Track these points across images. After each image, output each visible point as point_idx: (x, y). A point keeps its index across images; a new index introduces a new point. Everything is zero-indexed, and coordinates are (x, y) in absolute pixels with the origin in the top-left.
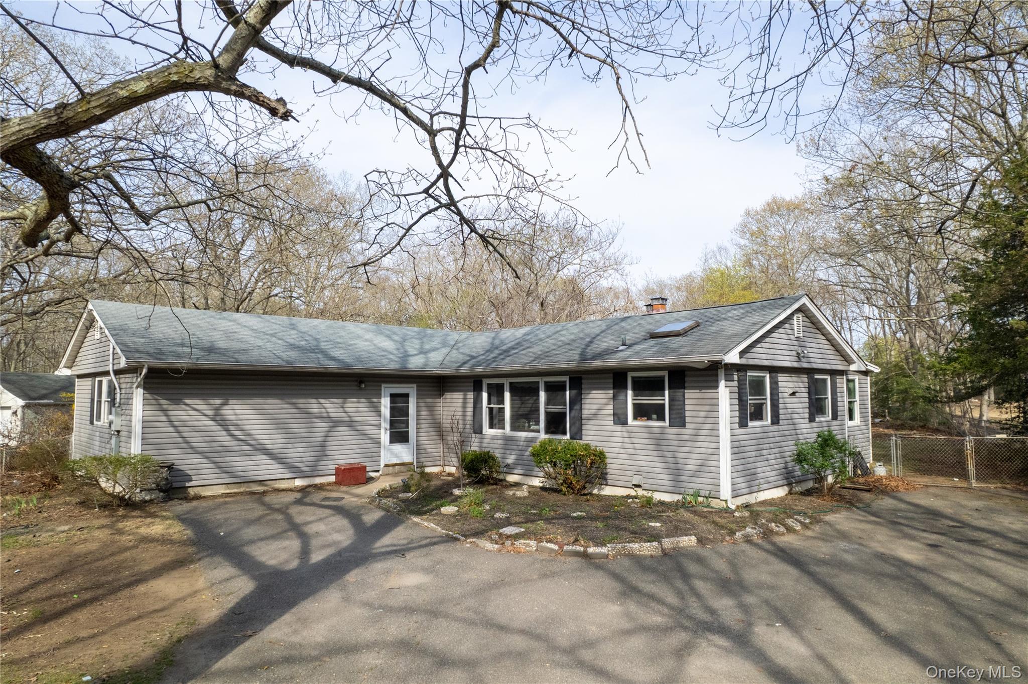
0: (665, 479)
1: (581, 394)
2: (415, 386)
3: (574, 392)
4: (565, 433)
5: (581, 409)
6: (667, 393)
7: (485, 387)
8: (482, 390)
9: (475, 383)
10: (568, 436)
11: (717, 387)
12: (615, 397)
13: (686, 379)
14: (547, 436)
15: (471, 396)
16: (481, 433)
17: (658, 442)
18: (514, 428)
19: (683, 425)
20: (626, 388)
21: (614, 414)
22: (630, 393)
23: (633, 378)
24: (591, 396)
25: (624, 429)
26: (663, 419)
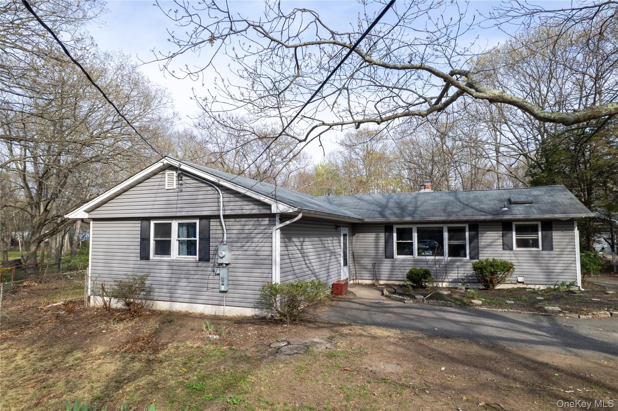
0: (541, 277)
1: (478, 234)
2: (347, 229)
3: (473, 233)
4: (465, 256)
5: (478, 242)
6: (540, 233)
7: (395, 230)
8: (393, 232)
9: (388, 228)
10: (468, 257)
11: (574, 230)
12: (503, 236)
13: (553, 226)
14: (450, 258)
15: (382, 236)
16: (393, 258)
17: (536, 258)
18: (419, 254)
19: (552, 249)
20: (512, 230)
21: (503, 245)
22: (514, 233)
23: (516, 225)
24: (486, 235)
25: (511, 252)
26: (538, 247)
